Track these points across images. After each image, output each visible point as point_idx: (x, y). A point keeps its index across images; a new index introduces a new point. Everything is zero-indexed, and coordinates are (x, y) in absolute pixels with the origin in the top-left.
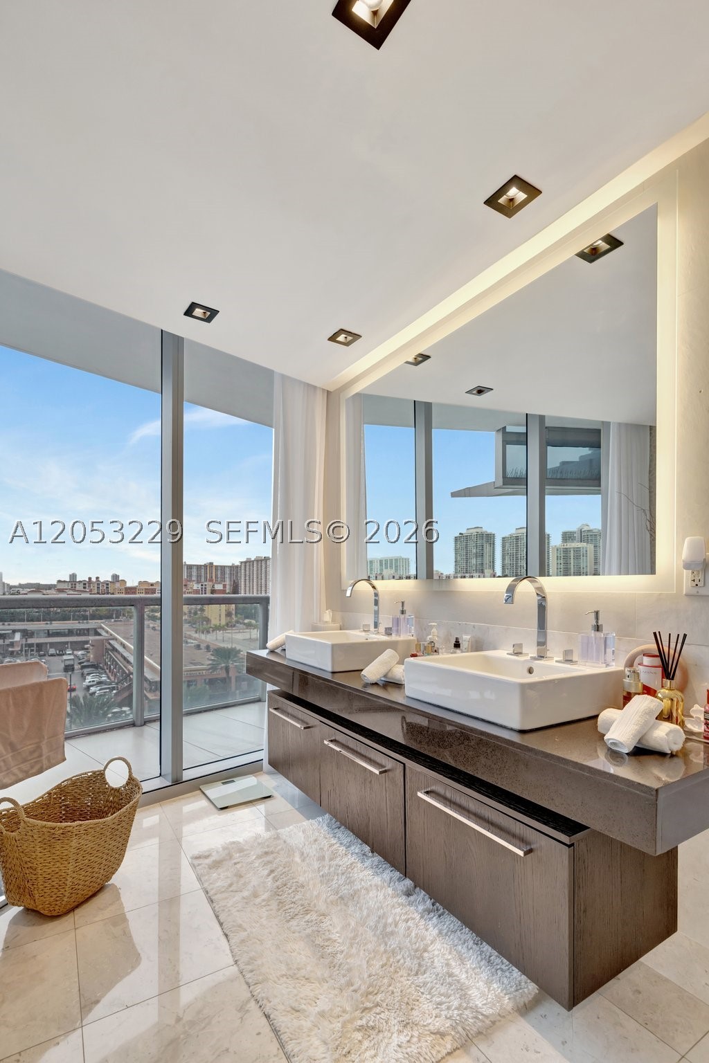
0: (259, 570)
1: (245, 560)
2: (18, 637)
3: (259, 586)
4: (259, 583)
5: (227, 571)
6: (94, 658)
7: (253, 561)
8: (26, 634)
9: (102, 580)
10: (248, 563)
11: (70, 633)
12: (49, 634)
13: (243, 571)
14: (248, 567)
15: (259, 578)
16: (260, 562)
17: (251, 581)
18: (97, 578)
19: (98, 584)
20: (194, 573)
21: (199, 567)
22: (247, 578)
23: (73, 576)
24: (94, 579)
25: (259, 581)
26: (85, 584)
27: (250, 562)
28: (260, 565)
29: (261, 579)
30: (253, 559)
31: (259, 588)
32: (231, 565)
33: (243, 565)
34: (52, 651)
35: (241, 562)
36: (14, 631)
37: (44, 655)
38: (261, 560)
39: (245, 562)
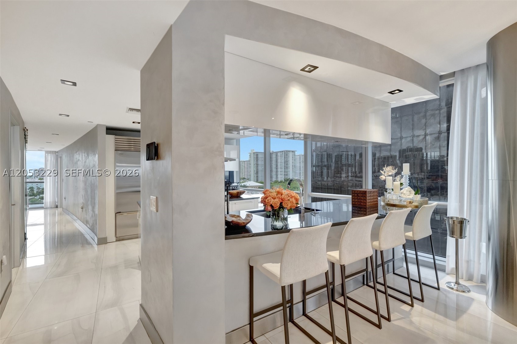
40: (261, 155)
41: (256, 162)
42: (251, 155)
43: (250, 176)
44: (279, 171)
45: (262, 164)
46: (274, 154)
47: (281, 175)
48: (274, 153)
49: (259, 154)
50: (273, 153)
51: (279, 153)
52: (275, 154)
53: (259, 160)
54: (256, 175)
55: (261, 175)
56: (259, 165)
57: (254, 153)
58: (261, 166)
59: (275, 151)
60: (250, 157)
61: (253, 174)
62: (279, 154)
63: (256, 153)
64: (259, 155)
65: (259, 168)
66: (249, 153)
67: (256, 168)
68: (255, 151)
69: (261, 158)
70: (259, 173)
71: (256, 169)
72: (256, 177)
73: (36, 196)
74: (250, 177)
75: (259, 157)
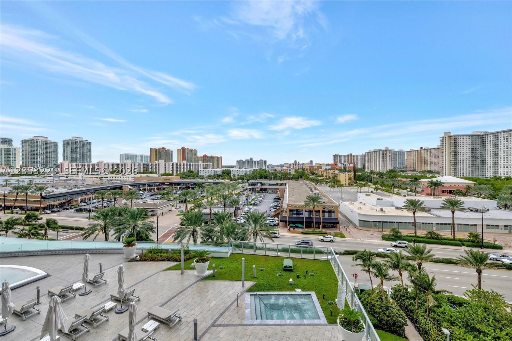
0: (376, 156)
1: (368, 152)
2: (259, 184)
3: (376, 164)
4: (376, 163)
5: (359, 157)
6: (280, 195)
7: (372, 152)
8: (262, 184)
9: (300, 163)
10: (370, 153)
11: (277, 184)
12: (270, 185)
13: (367, 157)
14: (369, 155)
15: (376, 160)
16: (376, 152)
17: (371, 162)
18: (299, 162)
19: (299, 165)
20: (343, 159)
21: (345, 156)
22: (369, 160)
23: (296, 162)
24: (297, 163)
25: (376, 162)
26: (294, 165)
27: (370, 152)
28: (376, 154)
29: (377, 161)
30: (372, 151)
31: (376, 166)
32: (361, 154)
33: (367, 154)
34: (270, 191)
35: (366, 153)
36: (258, 183)
37: (267, 193)
38: (377, 151)
39: (368, 153)
40: (463, 138)
41: (453, 149)
42: (444, 140)
43: (443, 168)
44: (502, 161)
45: (465, 152)
46: (489, 136)
47: (507, 167)
48: (490, 134)
49: (460, 137)
50: (487, 135)
51: (502, 133)
52: (492, 135)
53: (459, 146)
54: (453, 168)
55: (463, 167)
56: (459, 154)
57: (450, 137)
58: (463, 155)
59: (491, 131)
60: (443, 143)
61: (448, 166)
62: (502, 135)
63: (454, 137)
64: (459, 139)
65: (459, 158)
66: (440, 138)
67: (453, 158)
68: (452, 134)
69: (463, 142)
70: (459, 164)
71: (454, 160)
72: (454, 170)
73: (236, 181)
74: (443, 170)
75: (460, 141)
